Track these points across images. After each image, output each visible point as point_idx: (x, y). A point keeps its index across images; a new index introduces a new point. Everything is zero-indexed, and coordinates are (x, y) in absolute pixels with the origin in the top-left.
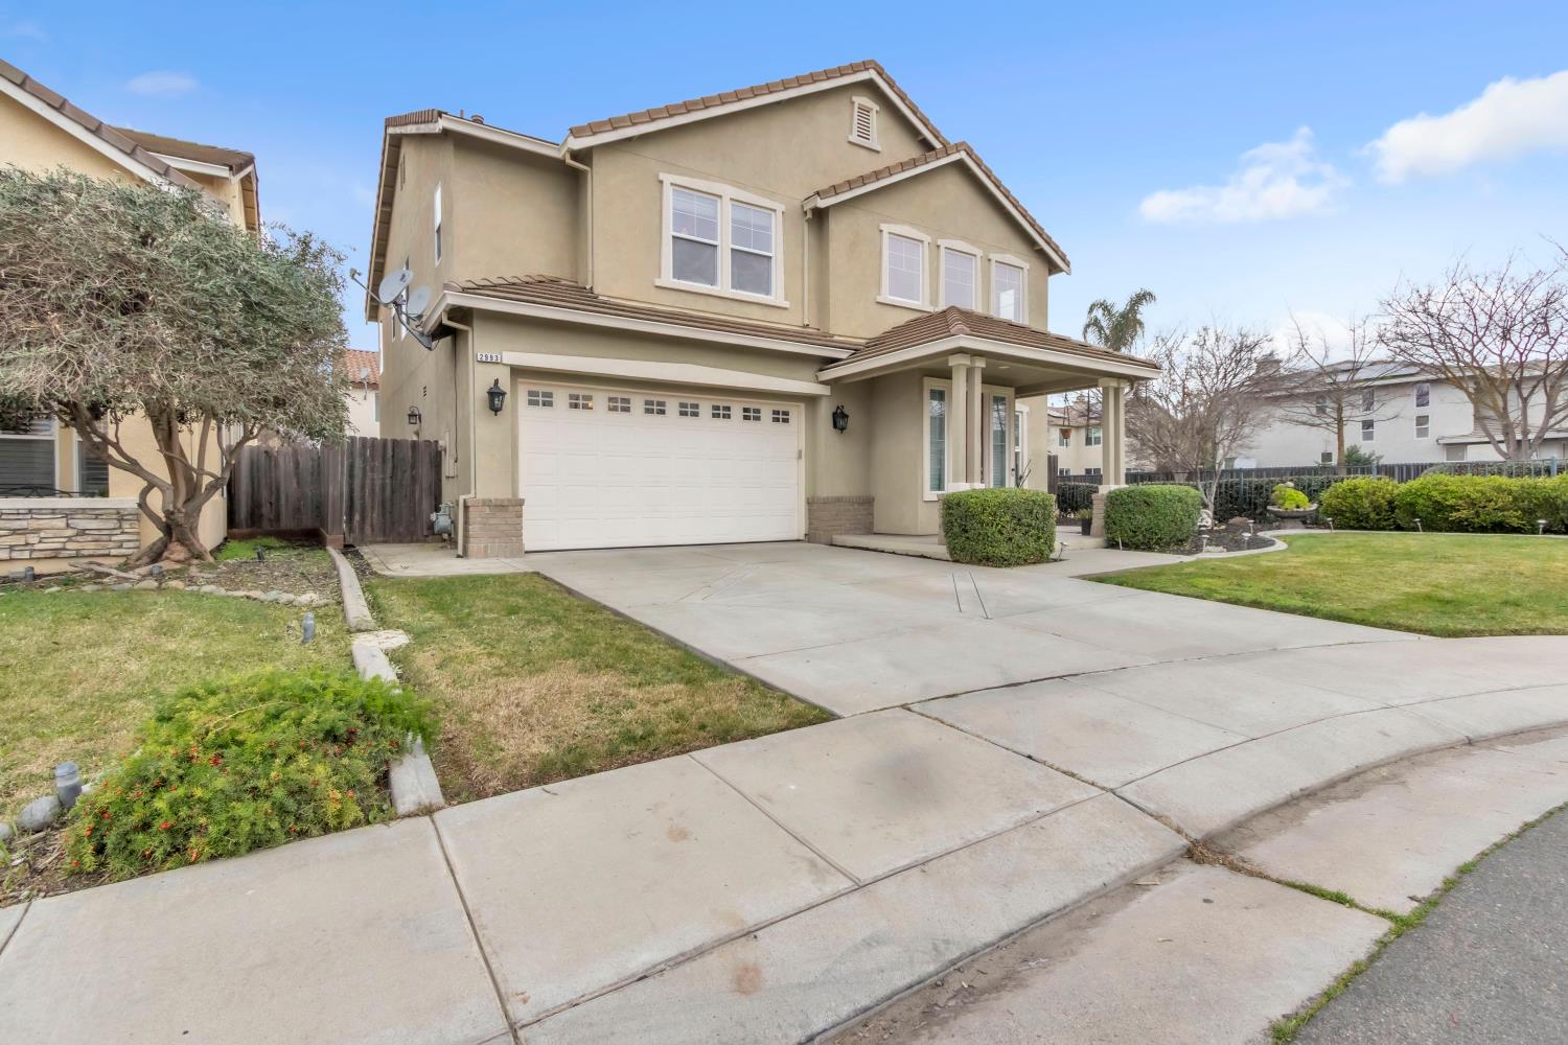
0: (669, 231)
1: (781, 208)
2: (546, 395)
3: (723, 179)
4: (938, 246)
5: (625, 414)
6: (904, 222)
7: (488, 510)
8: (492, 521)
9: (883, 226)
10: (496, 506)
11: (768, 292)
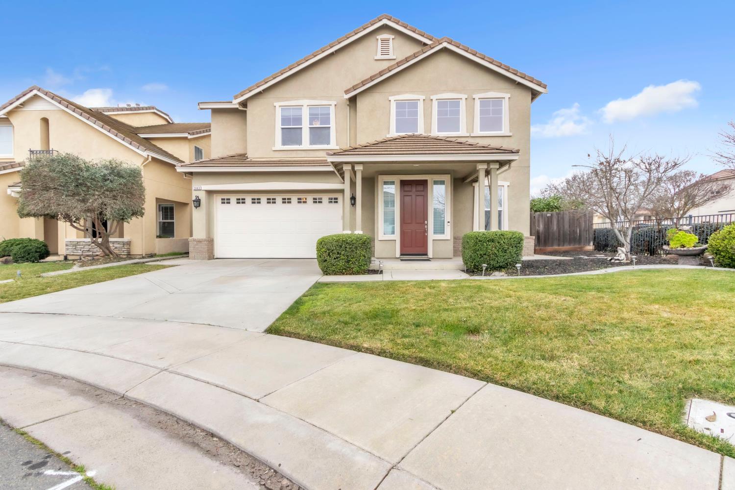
0: (279, 126)
1: (333, 103)
2: (228, 199)
3: (305, 97)
4: (432, 100)
5: (259, 204)
6: (407, 92)
7: (195, 243)
8: (197, 247)
9: (390, 98)
10: (198, 241)
11: (328, 143)
